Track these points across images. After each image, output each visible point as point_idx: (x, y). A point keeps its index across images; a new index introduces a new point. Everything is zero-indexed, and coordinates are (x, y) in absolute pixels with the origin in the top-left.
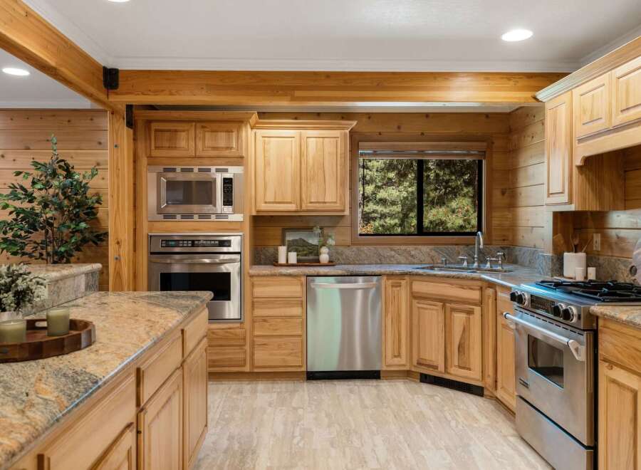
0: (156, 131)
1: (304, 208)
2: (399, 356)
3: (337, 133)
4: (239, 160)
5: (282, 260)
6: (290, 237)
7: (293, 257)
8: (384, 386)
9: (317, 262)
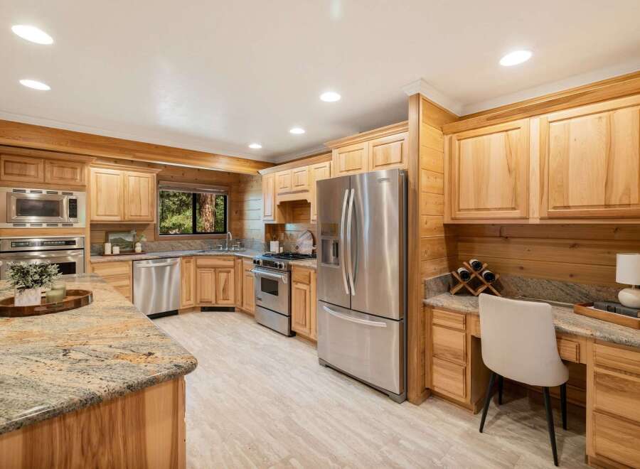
0: (6, 161)
1: (126, 219)
2: (190, 300)
3: (148, 175)
4: (82, 188)
5: (108, 251)
6: (112, 237)
7: (117, 250)
8: (181, 317)
9: (133, 252)
